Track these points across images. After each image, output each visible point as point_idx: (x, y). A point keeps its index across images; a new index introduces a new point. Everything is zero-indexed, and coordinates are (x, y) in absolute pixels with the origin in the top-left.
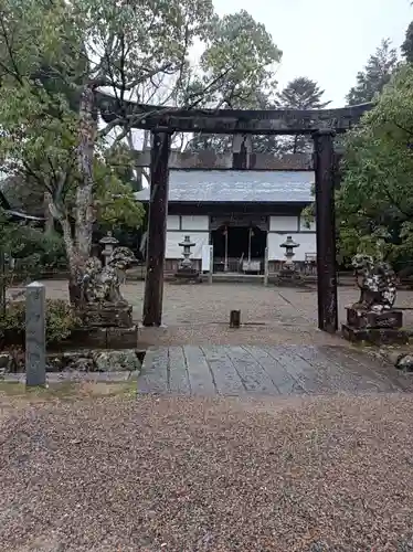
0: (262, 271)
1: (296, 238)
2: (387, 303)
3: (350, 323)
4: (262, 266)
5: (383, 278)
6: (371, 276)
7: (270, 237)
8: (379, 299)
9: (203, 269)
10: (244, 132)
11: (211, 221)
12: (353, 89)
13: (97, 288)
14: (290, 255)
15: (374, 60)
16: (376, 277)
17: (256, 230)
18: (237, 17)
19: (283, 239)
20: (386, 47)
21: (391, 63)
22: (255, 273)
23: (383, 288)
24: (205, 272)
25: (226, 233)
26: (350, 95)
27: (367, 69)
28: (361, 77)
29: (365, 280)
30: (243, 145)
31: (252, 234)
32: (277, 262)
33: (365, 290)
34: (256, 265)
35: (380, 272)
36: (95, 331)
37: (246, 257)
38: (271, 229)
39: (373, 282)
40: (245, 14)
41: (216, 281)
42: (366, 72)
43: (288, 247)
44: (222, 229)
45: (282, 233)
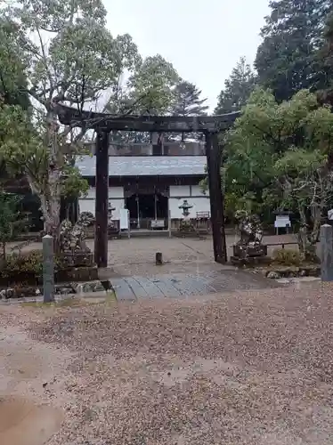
0: (166, 227)
1: (190, 202)
2: (258, 240)
3: (235, 255)
4: (166, 223)
5: (254, 225)
6: (247, 224)
7: (171, 202)
8: (252, 238)
9: (122, 227)
10: (160, 132)
11: (125, 190)
12: (222, 92)
13: (70, 240)
14: (186, 214)
15: (236, 71)
16: (250, 224)
17: (159, 196)
18: (155, 59)
19: (181, 202)
20: (243, 62)
21: (247, 74)
22: (160, 228)
23: (254, 231)
24: (123, 230)
25: (137, 199)
26: (221, 96)
27: (232, 77)
28: (227, 83)
29: (243, 226)
30: (159, 139)
31: (156, 199)
32: (177, 219)
33: (243, 233)
34: (161, 223)
35: (252, 221)
36: (70, 270)
37: (153, 217)
38: (171, 195)
39: (248, 228)
40: (160, 57)
41: (133, 236)
42: (231, 80)
43: (185, 208)
44: (134, 196)
45: (179, 198)
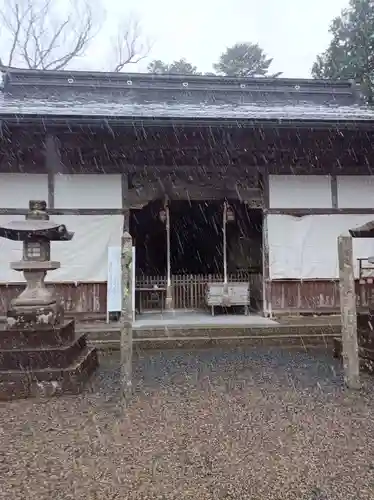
0: (255, 306)
4: (255, 293)
11: (129, 186)
17: (238, 207)
22: (235, 310)
24: (116, 316)
25: (165, 216)
31: (228, 216)
34: (239, 293)
38: (275, 202)
44: (155, 206)
